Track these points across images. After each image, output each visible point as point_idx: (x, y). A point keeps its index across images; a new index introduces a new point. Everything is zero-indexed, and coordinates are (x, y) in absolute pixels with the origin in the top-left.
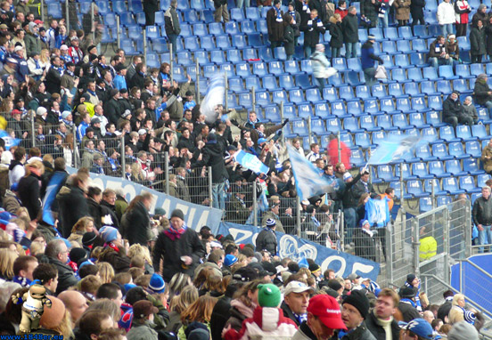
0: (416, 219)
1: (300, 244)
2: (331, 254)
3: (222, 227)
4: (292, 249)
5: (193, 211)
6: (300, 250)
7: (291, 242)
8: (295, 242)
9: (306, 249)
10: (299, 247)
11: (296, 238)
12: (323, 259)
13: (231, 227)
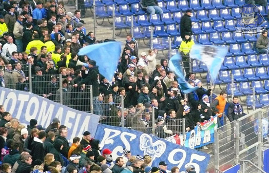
0: (237, 121)
1: (154, 140)
2: (176, 148)
3: (99, 127)
4: (149, 144)
5: (79, 116)
6: (154, 145)
7: (148, 139)
8: (151, 139)
9: (158, 143)
10: (153, 142)
11: (151, 136)
12: (170, 151)
13: (106, 127)
